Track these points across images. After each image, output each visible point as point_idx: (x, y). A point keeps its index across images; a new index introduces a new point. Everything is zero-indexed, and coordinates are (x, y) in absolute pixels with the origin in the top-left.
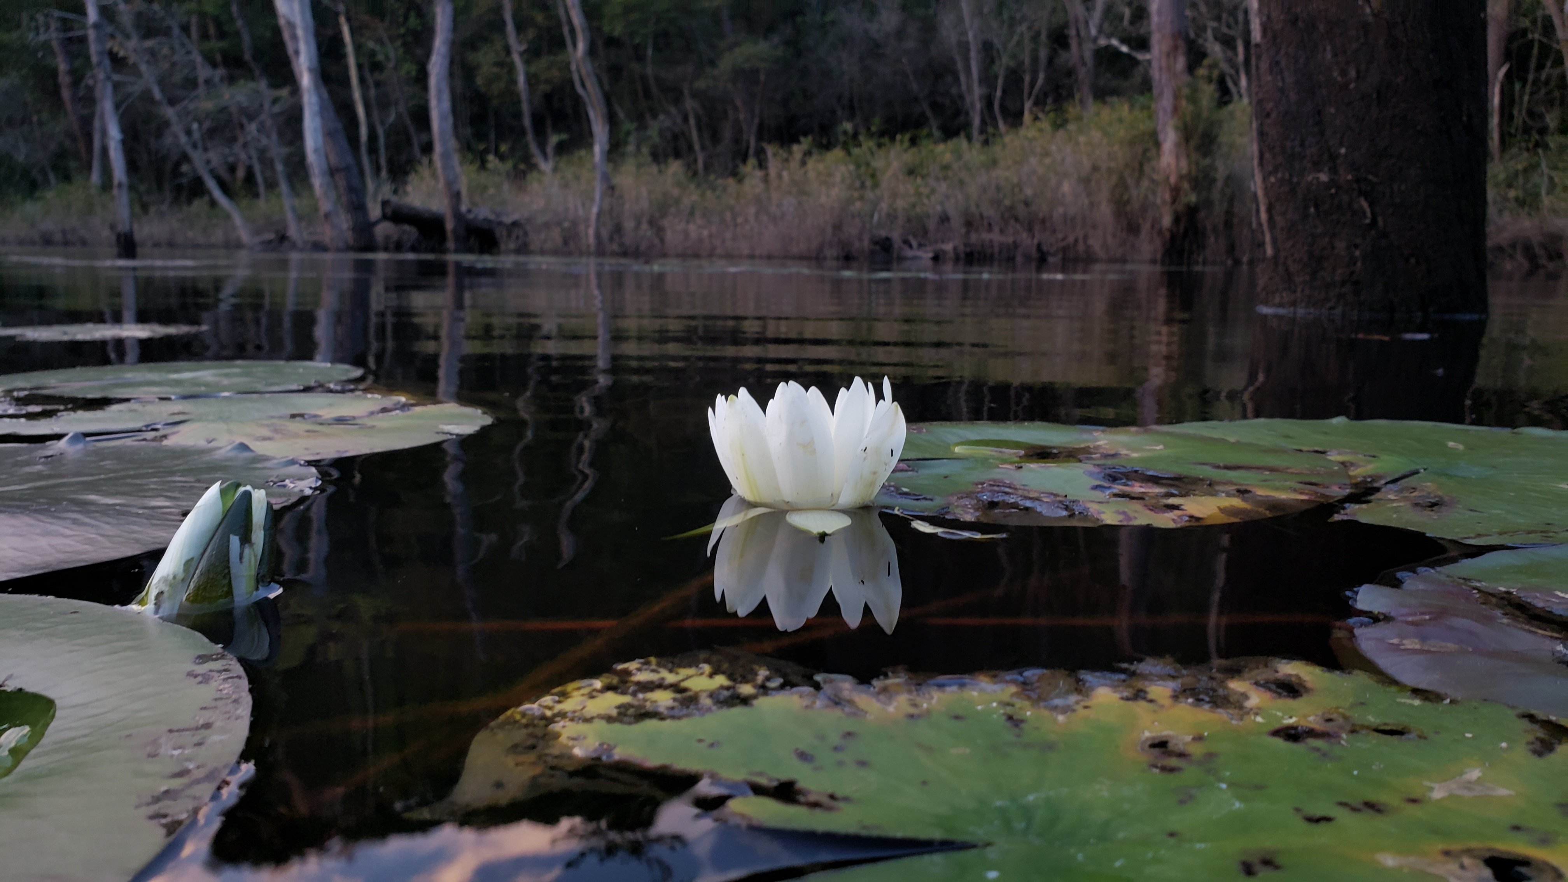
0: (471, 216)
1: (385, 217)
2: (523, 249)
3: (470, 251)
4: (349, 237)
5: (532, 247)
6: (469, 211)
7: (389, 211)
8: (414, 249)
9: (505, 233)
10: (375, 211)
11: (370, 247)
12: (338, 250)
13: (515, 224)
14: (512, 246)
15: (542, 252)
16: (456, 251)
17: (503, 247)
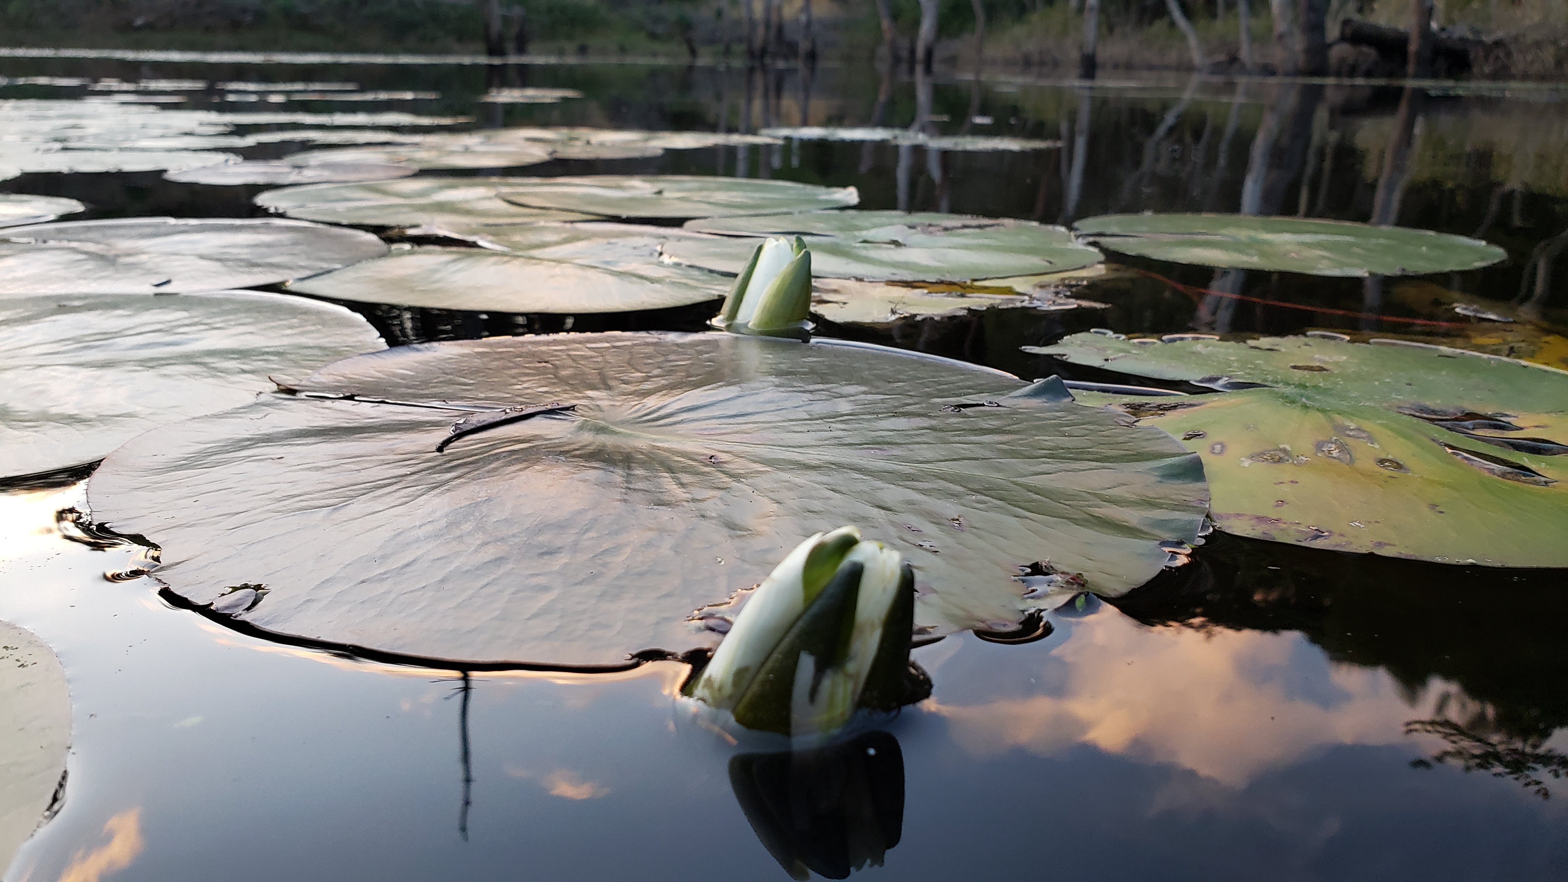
0: (1444, 35)
1: (1343, 38)
2: (1502, 73)
3: (1435, 76)
4: (1301, 59)
5: (1513, 71)
6: (1443, 29)
7: (1348, 31)
8: (1368, 74)
9: (1481, 53)
10: (1333, 31)
11: (1321, 72)
12: (1287, 74)
13: (1498, 44)
14: (1487, 69)
15: (1525, 77)
16: (1417, 76)
17: (1475, 70)
